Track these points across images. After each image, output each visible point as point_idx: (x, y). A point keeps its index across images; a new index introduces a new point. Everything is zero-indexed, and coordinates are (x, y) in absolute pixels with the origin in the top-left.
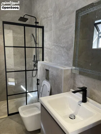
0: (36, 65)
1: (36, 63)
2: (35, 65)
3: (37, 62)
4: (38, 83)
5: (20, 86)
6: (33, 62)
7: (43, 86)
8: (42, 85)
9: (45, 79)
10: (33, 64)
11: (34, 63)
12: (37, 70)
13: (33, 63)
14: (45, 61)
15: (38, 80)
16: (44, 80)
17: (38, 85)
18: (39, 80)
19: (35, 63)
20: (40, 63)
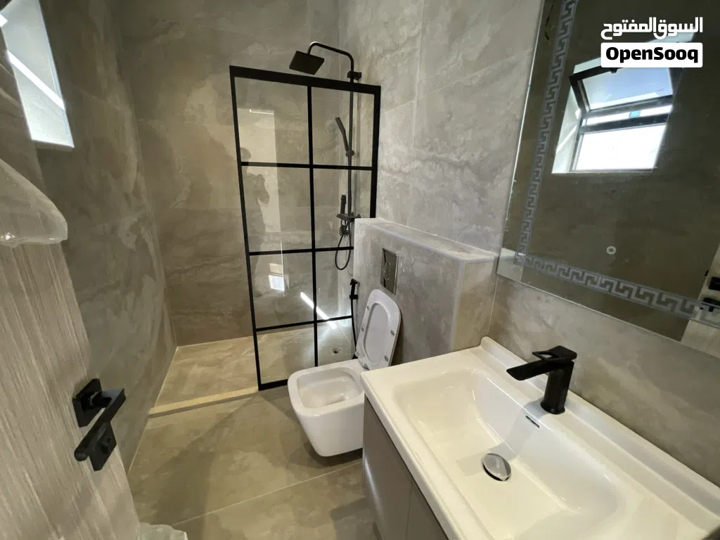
0: (347, 229)
1: (348, 224)
2: (346, 231)
3: (353, 220)
4: (355, 293)
5: (299, 294)
6: (340, 220)
7: (370, 308)
8: (370, 304)
9: (380, 286)
10: (339, 226)
11: (343, 222)
12: (351, 248)
13: (339, 223)
14: (379, 218)
15: (353, 283)
16: (377, 288)
17: (354, 301)
18: (359, 285)
19: (344, 224)
20: (361, 226)
